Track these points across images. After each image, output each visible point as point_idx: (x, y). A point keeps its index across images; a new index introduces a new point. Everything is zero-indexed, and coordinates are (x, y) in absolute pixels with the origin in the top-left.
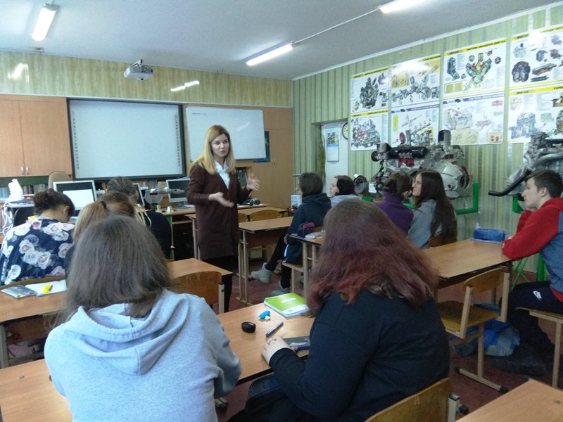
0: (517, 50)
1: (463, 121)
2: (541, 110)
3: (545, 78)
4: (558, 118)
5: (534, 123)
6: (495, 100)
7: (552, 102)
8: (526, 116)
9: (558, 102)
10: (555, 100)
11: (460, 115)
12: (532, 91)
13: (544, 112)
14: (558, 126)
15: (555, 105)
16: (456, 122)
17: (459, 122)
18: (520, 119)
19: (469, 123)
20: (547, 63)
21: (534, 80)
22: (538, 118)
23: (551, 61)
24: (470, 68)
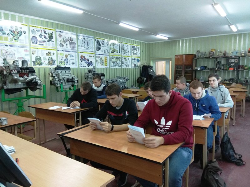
0: (32, 31)
1: (10, 56)
2: (43, 56)
3: (43, 45)
4: (48, 60)
5: (41, 60)
6: (25, 49)
7: (46, 54)
8: (38, 58)
9: (48, 54)
10: (47, 53)
11: (8, 53)
12: (39, 48)
13: (44, 57)
14: (49, 62)
15: (47, 55)
16: (6, 56)
17: (8, 56)
18: (36, 58)
19: (14, 57)
20: (43, 39)
21: (40, 44)
22: (42, 59)
23: (44, 39)
24: (12, 31)
